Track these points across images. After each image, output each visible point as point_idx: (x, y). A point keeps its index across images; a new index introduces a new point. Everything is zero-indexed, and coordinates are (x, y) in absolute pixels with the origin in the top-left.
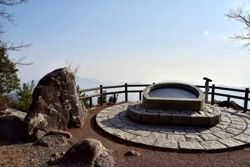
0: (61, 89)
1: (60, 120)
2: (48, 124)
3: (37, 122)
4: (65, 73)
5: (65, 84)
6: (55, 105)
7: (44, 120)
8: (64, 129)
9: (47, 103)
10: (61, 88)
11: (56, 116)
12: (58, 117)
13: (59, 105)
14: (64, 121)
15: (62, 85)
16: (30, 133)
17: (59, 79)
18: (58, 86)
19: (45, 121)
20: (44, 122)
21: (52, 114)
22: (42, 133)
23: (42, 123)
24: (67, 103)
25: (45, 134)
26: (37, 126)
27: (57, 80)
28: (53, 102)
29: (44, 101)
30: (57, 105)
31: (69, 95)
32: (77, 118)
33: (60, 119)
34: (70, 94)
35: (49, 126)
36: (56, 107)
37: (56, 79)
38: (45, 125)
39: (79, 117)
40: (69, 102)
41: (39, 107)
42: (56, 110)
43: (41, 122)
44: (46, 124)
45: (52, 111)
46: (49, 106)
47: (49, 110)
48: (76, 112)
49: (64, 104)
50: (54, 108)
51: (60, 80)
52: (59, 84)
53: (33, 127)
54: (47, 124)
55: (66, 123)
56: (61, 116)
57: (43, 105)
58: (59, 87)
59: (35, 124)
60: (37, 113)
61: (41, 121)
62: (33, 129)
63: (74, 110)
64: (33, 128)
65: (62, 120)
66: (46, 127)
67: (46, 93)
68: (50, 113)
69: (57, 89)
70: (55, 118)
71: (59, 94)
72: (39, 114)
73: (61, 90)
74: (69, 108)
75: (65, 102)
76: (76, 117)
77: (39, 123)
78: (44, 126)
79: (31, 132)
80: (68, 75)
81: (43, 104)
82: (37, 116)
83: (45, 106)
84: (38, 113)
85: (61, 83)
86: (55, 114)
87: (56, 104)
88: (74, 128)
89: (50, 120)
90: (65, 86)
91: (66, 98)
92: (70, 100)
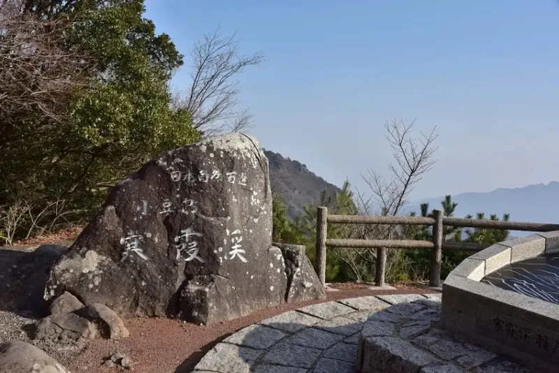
0: (178, 196)
1: (143, 284)
2: (101, 283)
3: (71, 271)
4: (204, 148)
5: (193, 181)
6: (145, 237)
7: (94, 269)
8: (150, 313)
9: (123, 227)
10: (178, 193)
11: (135, 268)
12: (140, 273)
13: (156, 240)
14: (155, 289)
15: (183, 183)
16: (46, 293)
17: (178, 165)
18: (170, 185)
19: (96, 273)
20: (90, 276)
21: (128, 260)
22: (71, 304)
23: (83, 278)
24: (187, 240)
25: (77, 308)
26: (69, 281)
27: (171, 167)
28: (140, 228)
29: (117, 219)
30: (152, 239)
31: (200, 215)
32: (201, 293)
33: (142, 279)
34: (203, 213)
35: (100, 291)
36: (145, 245)
37: (169, 164)
38: (91, 286)
39: (207, 290)
40: (192, 238)
41: (98, 233)
42: (144, 253)
43: (83, 275)
44: (93, 283)
45: (130, 252)
46: (127, 236)
47: (123, 248)
48: (209, 273)
49: (176, 239)
50: (139, 246)
51: (181, 169)
52: (175, 179)
53: (58, 283)
54: (97, 283)
55: (162, 296)
56: (149, 274)
57: (108, 231)
58: (171, 190)
59: (67, 275)
60: (85, 249)
61: (85, 271)
62: (55, 287)
63: (203, 264)
64: (56, 284)
65: (151, 284)
66: (92, 290)
67: (130, 199)
68: (121, 257)
69: (165, 192)
70: (130, 272)
71: (167, 209)
72: (89, 251)
73: (177, 199)
74: (187, 256)
75: (180, 234)
76: (196, 288)
77: (78, 274)
78: (88, 288)
79: (49, 294)
80: (212, 155)
81: (110, 227)
82: (83, 256)
83: (114, 233)
84: (89, 248)
85: (182, 178)
86: (135, 263)
87: (149, 235)
88: (183, 319)
89: (111, 274)
90: (190, 188)
91: (185, 222)
92: (197, 230)
